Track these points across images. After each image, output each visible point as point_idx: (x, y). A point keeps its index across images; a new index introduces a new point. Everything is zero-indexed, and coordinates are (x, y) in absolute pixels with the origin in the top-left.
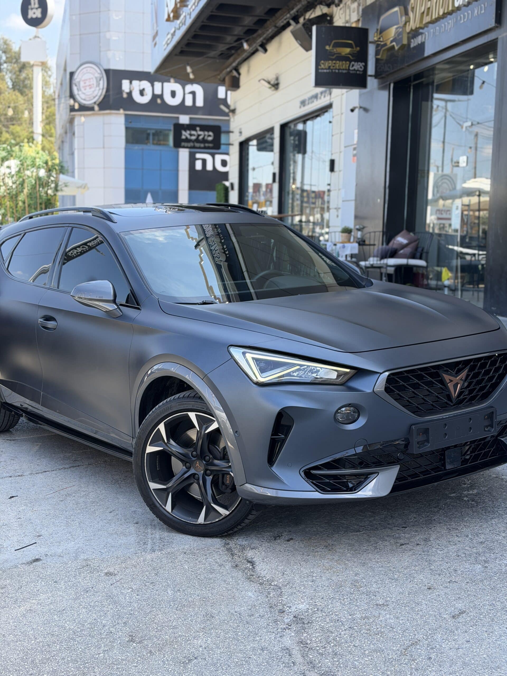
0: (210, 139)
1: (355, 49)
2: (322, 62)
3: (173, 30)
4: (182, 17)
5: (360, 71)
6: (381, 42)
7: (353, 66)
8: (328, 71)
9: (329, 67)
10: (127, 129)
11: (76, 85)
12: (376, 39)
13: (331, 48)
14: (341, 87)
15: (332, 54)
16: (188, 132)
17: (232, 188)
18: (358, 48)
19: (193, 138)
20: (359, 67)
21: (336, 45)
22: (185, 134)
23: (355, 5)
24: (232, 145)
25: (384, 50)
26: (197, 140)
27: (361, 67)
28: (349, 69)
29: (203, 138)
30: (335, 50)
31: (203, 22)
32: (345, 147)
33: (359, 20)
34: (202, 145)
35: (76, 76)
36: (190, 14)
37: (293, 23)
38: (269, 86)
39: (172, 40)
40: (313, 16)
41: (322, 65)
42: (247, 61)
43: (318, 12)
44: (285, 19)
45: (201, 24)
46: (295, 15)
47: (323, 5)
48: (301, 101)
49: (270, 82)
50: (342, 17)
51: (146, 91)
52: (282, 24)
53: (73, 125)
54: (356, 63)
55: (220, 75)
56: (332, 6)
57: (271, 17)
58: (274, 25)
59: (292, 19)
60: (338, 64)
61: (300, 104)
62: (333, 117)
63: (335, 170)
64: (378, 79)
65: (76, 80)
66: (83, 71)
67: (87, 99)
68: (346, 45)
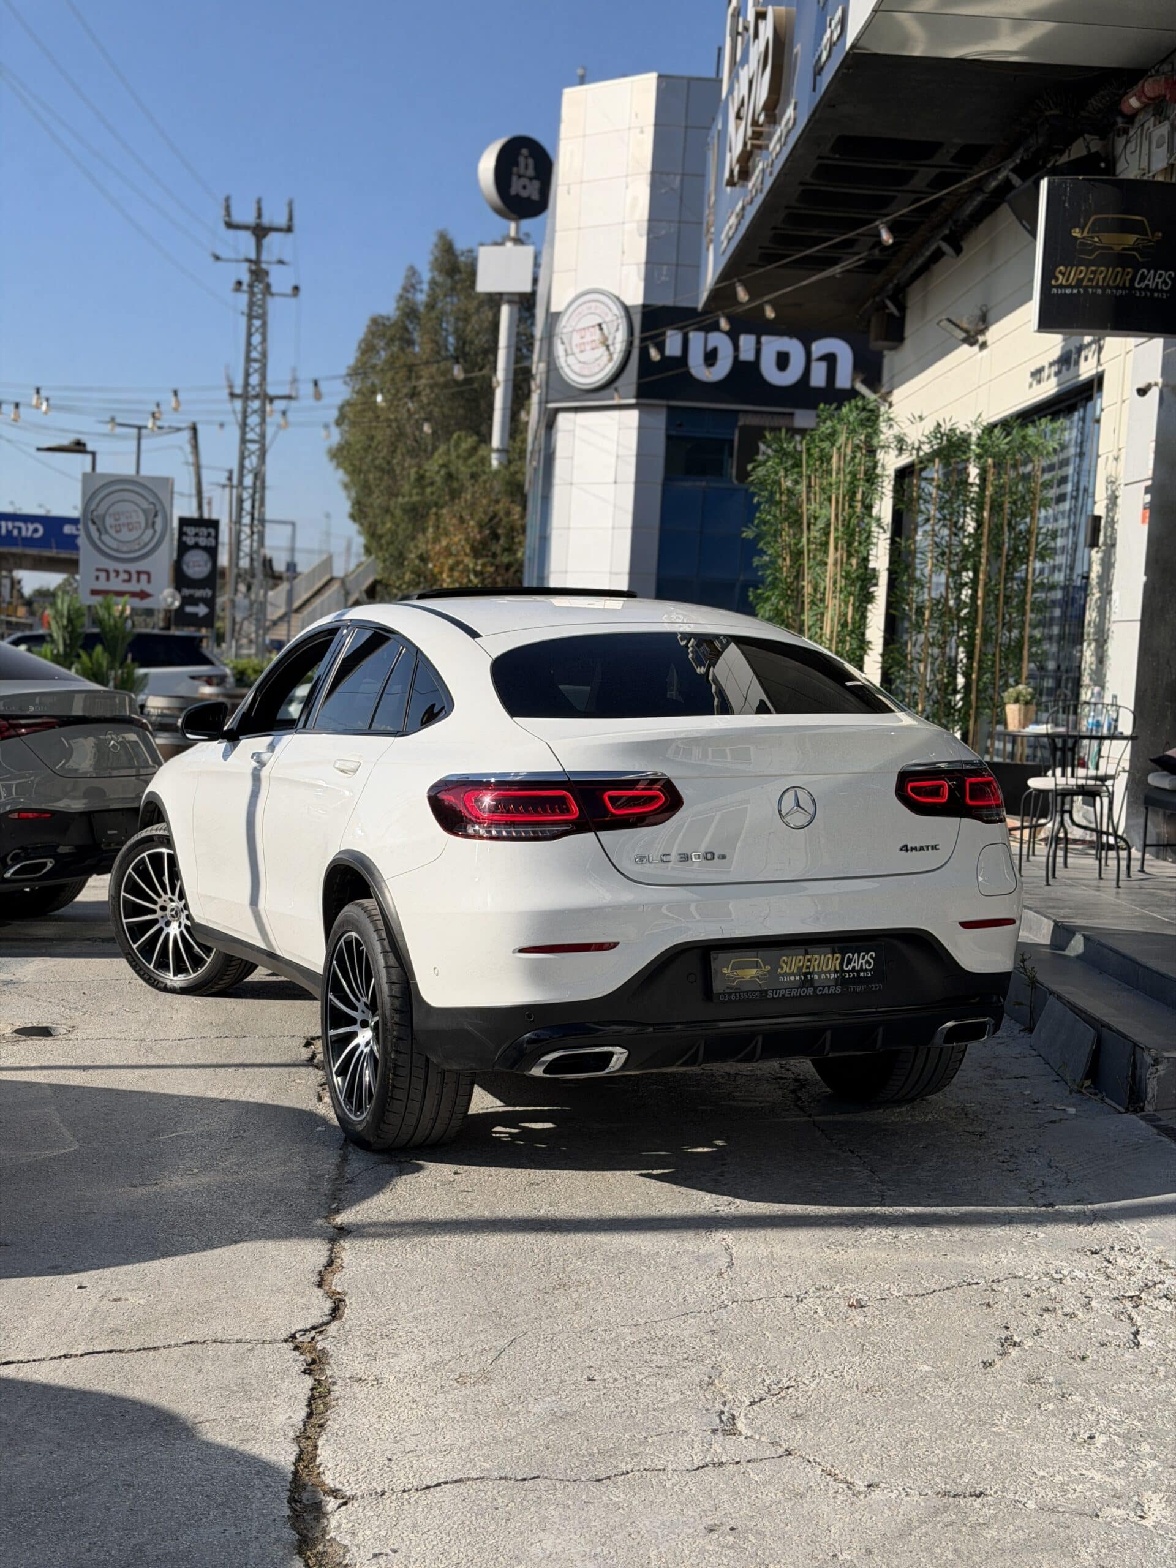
1: (1150, 237)
3: (740, 204)
4: (757, 172)
5: (1162, 291)
7: (1143, 278)
9: (1082, 280)
10: (671, 441)
11: (563, 343)
13: (1085, 234)
14: (1108, 331)
15: (1085, 248)
18: (1160, 234)
20: (1160, 281)
21: (1100, 227)
23: (1164, 129)
27: (1165, 282)
28: (1132, 286)
30: (1096, 239)
31: (801, 183)
32: (1127, 485)
33: (1171, 167)
35: (563, 321)
36: (772, 165)
37: (1016, 181)
38: (963, 335)
39: (737, 229)
40: (1064, 159)
41: (1061, 277)
42: (922, 277)
43: (1077, 150)
44: (998, 171)
45: (801, 188)
46: (1022, 159)
47: (1089, 133)
48: (1033, 370)
49: (965, 325)
50: (1133, 159)
51: (721, 354)
52: (994, 184)
53: (554, 431)
54: (1152, 272)
55: (861, 312)
56: (1111, 135)
57: (971, 168)
58: (978, 187)
59: (1013, 170)
60: (1103, 275)
61: (1030, 380)
62: (1102, 410)
63: (1101, 543)
65: (565, 330)
66: (580, 309)
67: (586, 372)
68: (1125, 227)
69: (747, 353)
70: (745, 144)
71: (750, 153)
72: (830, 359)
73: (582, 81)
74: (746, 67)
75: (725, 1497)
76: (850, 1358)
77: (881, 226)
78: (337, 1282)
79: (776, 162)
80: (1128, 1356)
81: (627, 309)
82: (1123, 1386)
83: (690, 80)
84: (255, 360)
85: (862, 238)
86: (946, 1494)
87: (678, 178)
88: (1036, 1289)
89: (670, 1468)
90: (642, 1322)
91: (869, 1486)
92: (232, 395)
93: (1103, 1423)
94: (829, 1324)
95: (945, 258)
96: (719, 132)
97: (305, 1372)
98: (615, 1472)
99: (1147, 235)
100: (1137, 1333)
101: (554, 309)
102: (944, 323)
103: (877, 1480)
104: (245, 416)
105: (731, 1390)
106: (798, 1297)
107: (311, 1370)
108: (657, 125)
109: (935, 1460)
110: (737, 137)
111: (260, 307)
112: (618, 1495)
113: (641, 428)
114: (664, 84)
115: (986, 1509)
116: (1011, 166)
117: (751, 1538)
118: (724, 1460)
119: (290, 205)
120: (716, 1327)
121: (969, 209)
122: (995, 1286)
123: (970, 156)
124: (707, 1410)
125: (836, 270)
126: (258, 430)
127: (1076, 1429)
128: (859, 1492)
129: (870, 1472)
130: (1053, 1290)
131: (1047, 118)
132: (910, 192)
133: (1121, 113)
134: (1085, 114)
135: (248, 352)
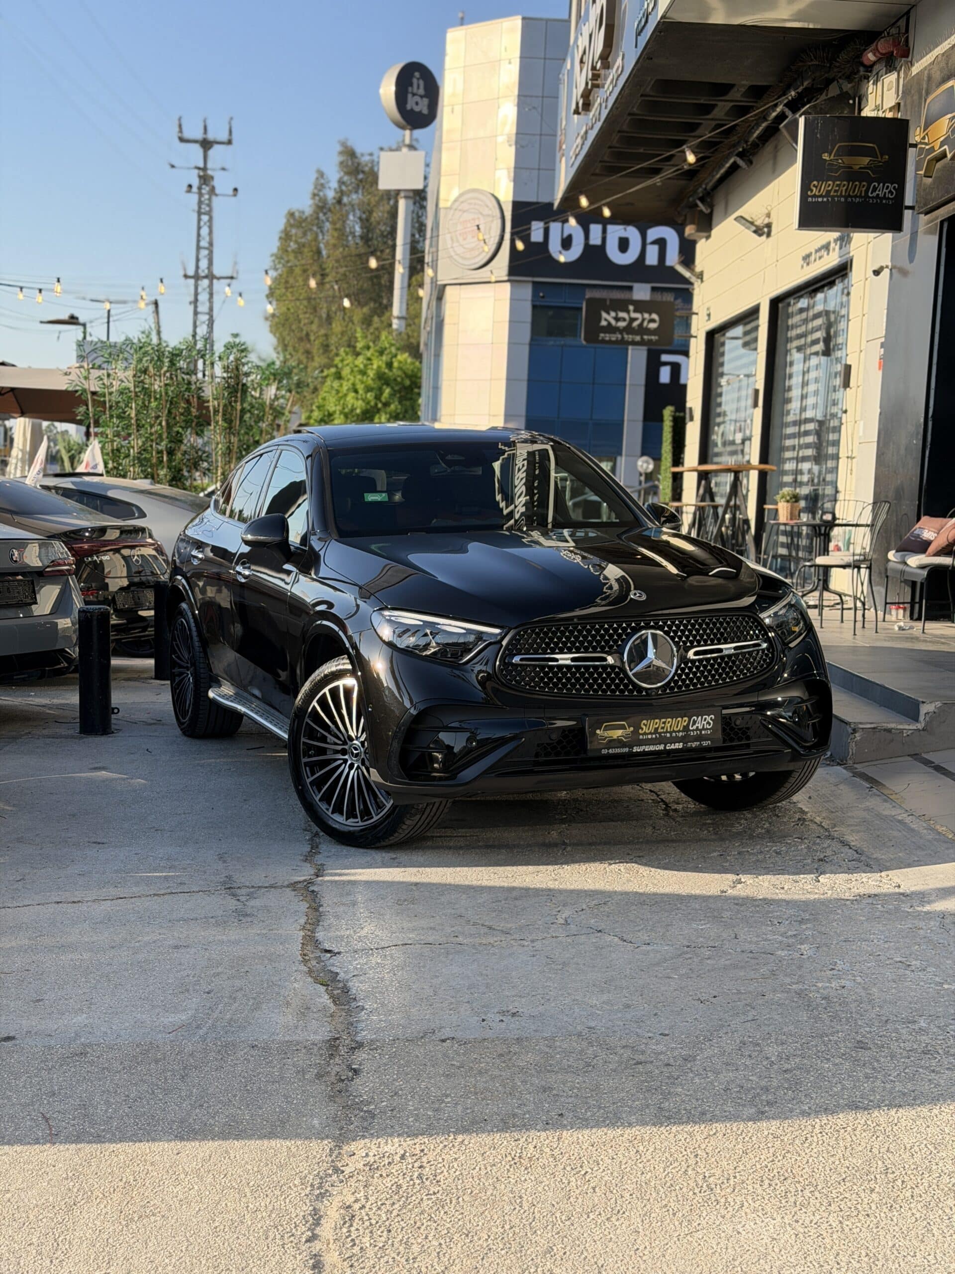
0: (653, 326)
1: (879, 159)
2: (815, 183)
3: (584, 129)
4: (596, 105)
5: (889, 198)
6: (926, 144)
7: (875, 189)
8: (825, 199)
9: (830, 191)
10: (536, 309)
12: (918, 139)
13: (832, 157)
15: (831, 167)
16: (613, 314)
17: (692, 419)
18: (887, 157)
19: (622, 324)
21: (843, 152)
22: (607, 318)
24: (696, 337)
25: (930, 161)
26: (629, 329)
27: (890, 192)
28: (866, 195)
29: (641, 325)
30: (840, 161)
31: (630, 114)
33: (899, 104)
34: (638, 338)
36: (607, 101)
38: (754, 228)
39: (581, 148)
41: (814, 189)
42: (725, 183)
44: (776, 105)
45: (629, 118)
46: (792, 98)
47: (841, 78)
48: (803, 255)
49: (755, 221)
50: (872, 101)
51: (574, 240)
52: (774, 114)
53: (443, 303)
54: (881, 185)
56: (857, 80)
57: (756, 102)
58: (763, 116)
59: (785, 105)
60: (845, 187)
61: (802, 262)
62: (852, 284)
63: (851, 385)
64: (921, 213)
66: (461, 206)
67: (468, 256)
68: (861, 152)
69: (595, 239)
70: (587, 84)
71: (591, 91)
72: (661, 243)
73: (462, 22)
74: (587, 24)
77: (687, 149)
79: (610, 98)
81: (500, 205)
83: (548, 21)
84: (204, 248)
87: (540, 100)
92: (186, 276)
95: (741, 169)
96: (568, 71)
99: (877, 157)
101: (441, 205)
102: (740, 219)
104: (196, 294)
108: (522, 58)
110: (581, 79)
111: (207, 205)
113: (513, 300)
114: (527, 25)
116: (786, 101)
119: (230, 122)
121: (756, 133)
123: (758, 92)
126: (208, 304)
131: (809, 66)
132: (712, 119)
133: (862, 64)
134: (838, 64)
135: (198, 241)
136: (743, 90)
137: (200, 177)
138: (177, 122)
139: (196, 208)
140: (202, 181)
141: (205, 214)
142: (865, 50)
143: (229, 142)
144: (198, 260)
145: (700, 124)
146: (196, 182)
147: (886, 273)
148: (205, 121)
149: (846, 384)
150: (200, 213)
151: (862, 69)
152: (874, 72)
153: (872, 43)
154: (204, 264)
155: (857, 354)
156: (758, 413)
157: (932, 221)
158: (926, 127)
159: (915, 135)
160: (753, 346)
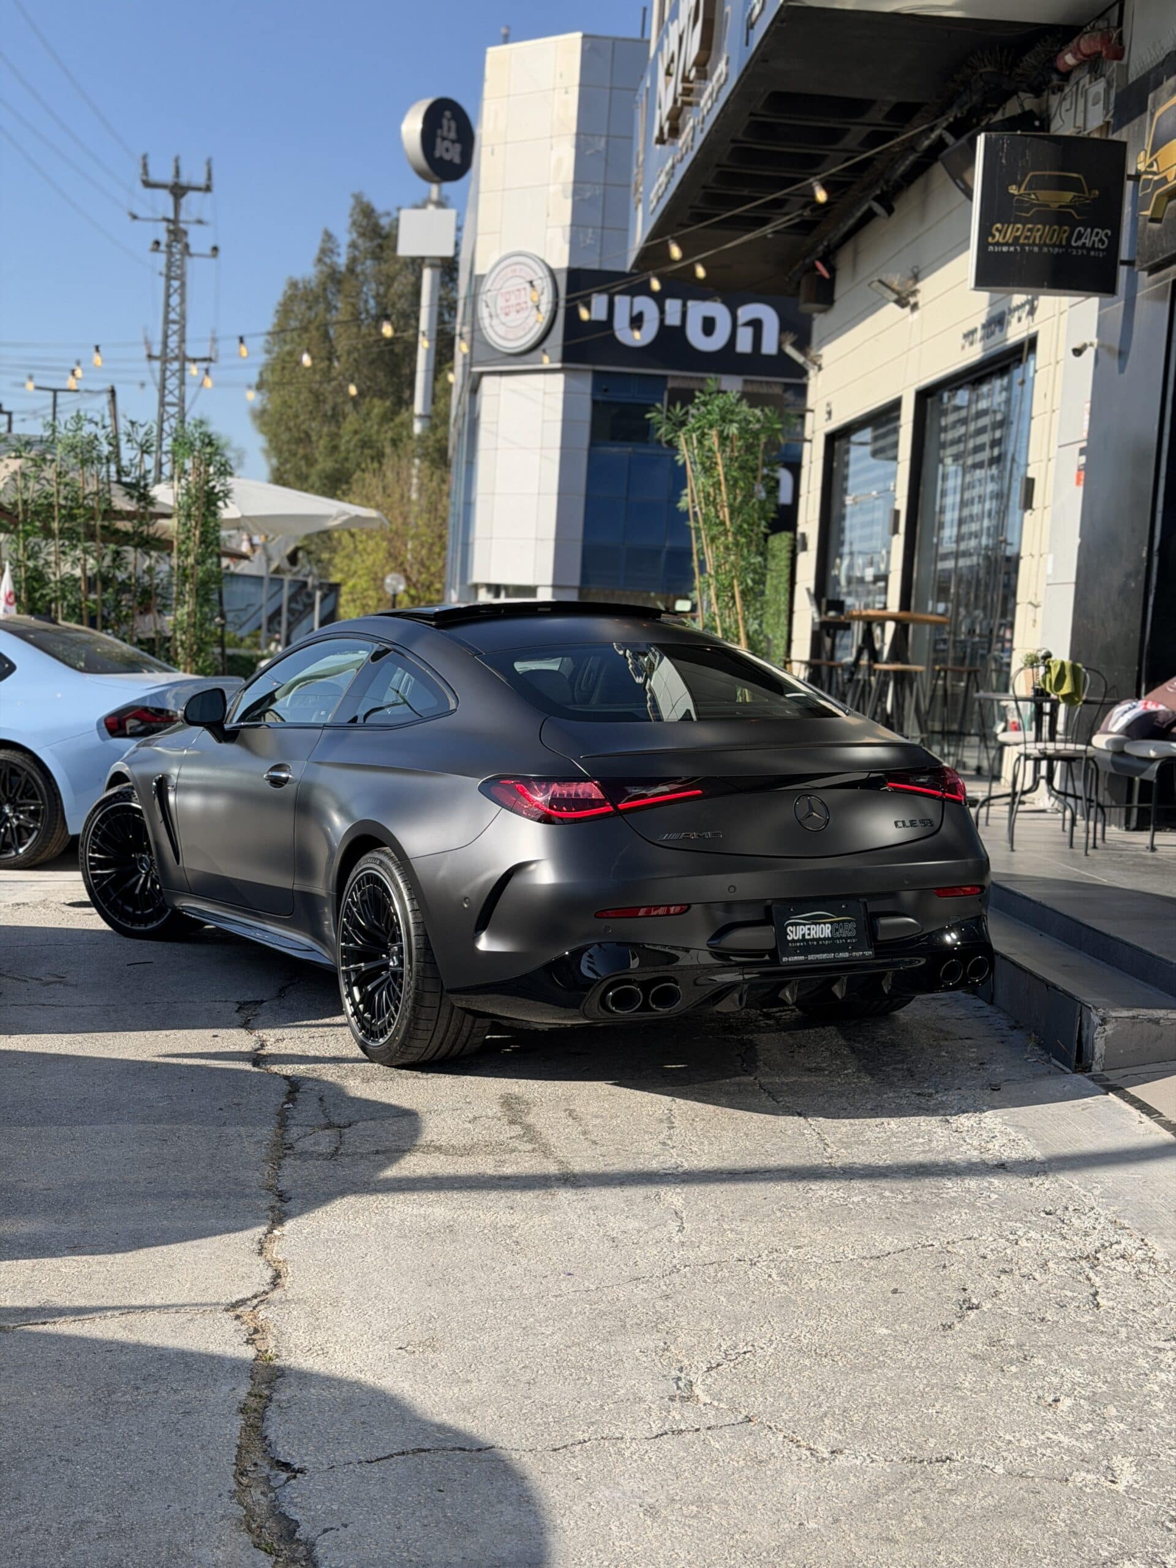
1: (1087, 195)
2: (999, 225)
3: (671, 164)
4: (688, 129)
5: (1098, 249)
6: (1154, 173)
7: (1080, 236)
8: (1012, 249)
9: (1017, 238)
10: (597, 406)
11: (487, 306)
12: (1141, 167)
13: (1022, 191)
14: (1045, 290)
15: (1021, 204)
17: (805, 548)
18: (1097, 192)
20: (1097, 239)
21: (1036, 184)
24: (810, 441)
25: (1159, 196)
27: (1101, 241)
28: (1069, 246)
30: (1033, 197)
31: (733, 141)
32: (1060, 447)
33: (1106, 123)
35: (487, 285)
36: (703, 122)
37: (949, 139)
38: (895, 297)
39: (666, 188)
40: (998, 117)
41: (997, 234)
42: (853, 238)
43: (1012, 108)
44: (932, 129)
45: (732, 146)
46: (955, 118)
47: (1024, 91)
48: (965, 331)
49: (895, 285)
50: (1068, 117)
51: (646, 318)
52: (927, 143)
53: (478, 396)
54: (1089, 230)
55: (790, 274)
56: (1046, 93)
57: (902, 127)
58: (910, 146)
59: (946, 129)
60: (1039, 233)
61: (963, 341)
62: (1036, 371)
63: (1035, 505)
64: (1143, 270)
65: (489, 294)
66: (503, 273)
67: (511, 336)
68: (1063, 184)
69: (673, 319)
70: (675, 101)
71: (681, 110)
72: (756, 325)
73: (506, 39)
74: (676, 22)
75: (685, 1466)
76: (807, 1322)
77: (815, 184)
78: (276, 1251)
79: (707, 119)
80: (1087, 1318)
81: (552, 273)
82: (1086, 1347)
83: (615, 40)
84: (174, 322)
85: (793, 198)
86: (913, 1459)
87: (603, 140)
88: (992, 1250)
89: (628, 1436)
90: (593, 1287)
91: (833, 1452)
92: (150, 357)
93: (1067, 1386)
94: (783, 1288)
95: (876, 219)
96: (648, 89)
97: (247, 1342)
98: (570, 1441)
99: (1084, 192)
100: (1097, 1293)
101: (478, 271)
102: (876, 284)
103: (841, 1446)
104: (164, 379)
105: (687, 1356)
106: (751, 1260)
107: (254, 1340)
108: (582, 85)
109: (899, 1425)
110: (666, 93)
111: (178, 267)
112: (578, 1465)
113: (567, 393)
114: (588, 45)
115: (953, 1475)
116: (944, 125)
117: (715, 1508)
118: (684, 1428)
119: (209, 163)
120: (669, 1291)
121: (901, 169)
122: (950, 1248)
123: (903, 113)
124: (664, 1376)
125: (768, 230)
126: (176, 392)
127: (1040, 1392)
128: (823, 1459)
129: (833, 1436)
130: (1008, 1251)
131: (981, 75)
132: (842, 151)
133: (1056, 71)
134: (1019, 71)
135: (166, 314)
136: (886, 109)
137: (170, 232)
138: (141, 162)
139: (164, 270)
140: (172, 237)
141: (175, 278)
142: (1061, 50)
143: (208, 189)
144: (166, 337)
145: (827, 156)
146: (164, 238)
147: (1089, 354)
148: (177, 160)
149: (1028, 503)
150: (169, 278)
151: (1055, 77)
152: (1073, 80)
153: (1070, 40)
154: (173, 341)
155: (1043, 464)
156: (898, 543)
157: (1160, 281)
158: (1155, 149)
159: (1138, 162)
160: (890, 454)
